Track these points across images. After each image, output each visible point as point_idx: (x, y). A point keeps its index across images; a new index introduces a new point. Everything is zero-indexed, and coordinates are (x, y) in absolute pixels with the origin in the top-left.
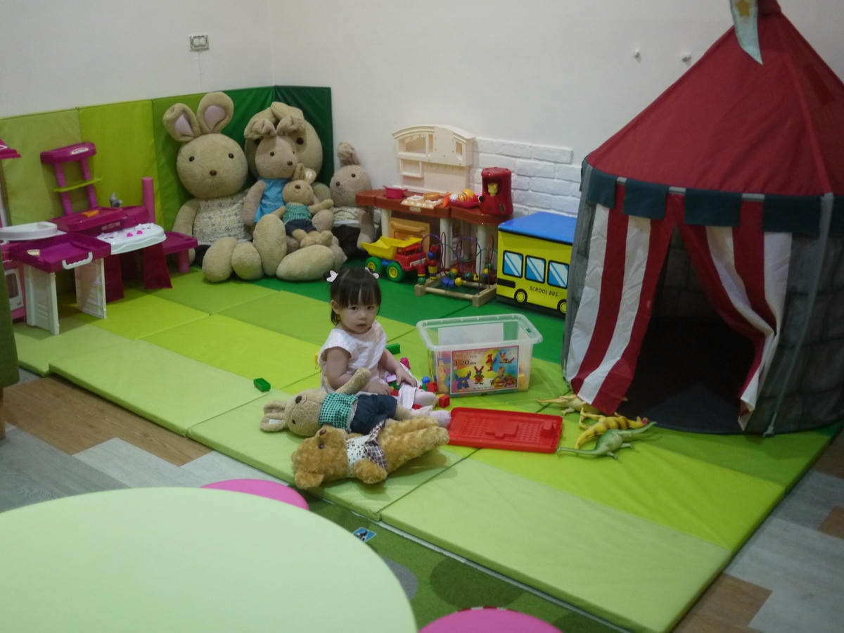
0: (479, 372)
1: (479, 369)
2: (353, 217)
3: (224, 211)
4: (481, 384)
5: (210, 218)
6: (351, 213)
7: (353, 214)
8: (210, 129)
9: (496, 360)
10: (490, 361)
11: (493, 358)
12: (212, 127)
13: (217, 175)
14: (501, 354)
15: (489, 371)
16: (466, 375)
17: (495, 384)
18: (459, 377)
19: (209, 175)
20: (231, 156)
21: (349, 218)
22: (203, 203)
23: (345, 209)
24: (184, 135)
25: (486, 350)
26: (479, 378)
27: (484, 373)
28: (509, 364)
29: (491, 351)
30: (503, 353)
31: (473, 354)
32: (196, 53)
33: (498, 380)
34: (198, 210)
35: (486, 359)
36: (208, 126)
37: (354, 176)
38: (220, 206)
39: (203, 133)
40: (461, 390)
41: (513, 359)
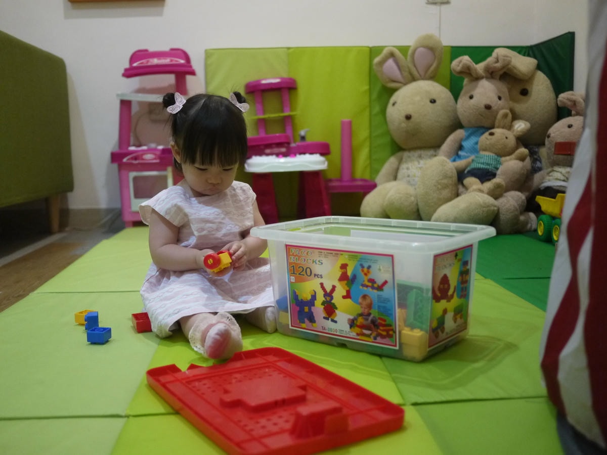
0: (329, 295)
1: (328, 289)
2: (562, 178)
3: (422, 162)
4: (333, 321)
5: (408, 169)
6: (561, 173)
7: (564, 176)
8: (420, 76)
9: (354, 277)
10: (344, 278)
11: (349, 273)
12: (422, 73)
13: (412, 119)
14: (362, 267)
15: (344, 297)
16: (309, 297)
17: (358, 330)
18: (300, 298)
19: (404, 119)
20: (433, 101)
21: (557, 179)
22: (406, 154)
23: (556, 168)
24: (394, 81)
25: (337, 252)
26: (330, 309)
27: (337, 299)
28: (380, 293)
29: (346, 255)
30: (366, 265)
31: (316, 256)
32: (433, 7)
33: (360, 321)
34: (400, 161)
35: (339, 273)
36: (418, 73)
37: (570, 126)
38: (420, 157)
39: (413, 79)
40: (304, 325)
41: (386, 282)
